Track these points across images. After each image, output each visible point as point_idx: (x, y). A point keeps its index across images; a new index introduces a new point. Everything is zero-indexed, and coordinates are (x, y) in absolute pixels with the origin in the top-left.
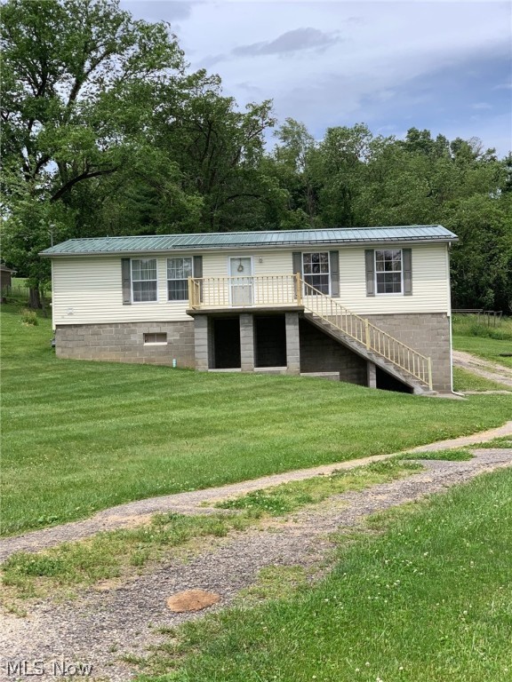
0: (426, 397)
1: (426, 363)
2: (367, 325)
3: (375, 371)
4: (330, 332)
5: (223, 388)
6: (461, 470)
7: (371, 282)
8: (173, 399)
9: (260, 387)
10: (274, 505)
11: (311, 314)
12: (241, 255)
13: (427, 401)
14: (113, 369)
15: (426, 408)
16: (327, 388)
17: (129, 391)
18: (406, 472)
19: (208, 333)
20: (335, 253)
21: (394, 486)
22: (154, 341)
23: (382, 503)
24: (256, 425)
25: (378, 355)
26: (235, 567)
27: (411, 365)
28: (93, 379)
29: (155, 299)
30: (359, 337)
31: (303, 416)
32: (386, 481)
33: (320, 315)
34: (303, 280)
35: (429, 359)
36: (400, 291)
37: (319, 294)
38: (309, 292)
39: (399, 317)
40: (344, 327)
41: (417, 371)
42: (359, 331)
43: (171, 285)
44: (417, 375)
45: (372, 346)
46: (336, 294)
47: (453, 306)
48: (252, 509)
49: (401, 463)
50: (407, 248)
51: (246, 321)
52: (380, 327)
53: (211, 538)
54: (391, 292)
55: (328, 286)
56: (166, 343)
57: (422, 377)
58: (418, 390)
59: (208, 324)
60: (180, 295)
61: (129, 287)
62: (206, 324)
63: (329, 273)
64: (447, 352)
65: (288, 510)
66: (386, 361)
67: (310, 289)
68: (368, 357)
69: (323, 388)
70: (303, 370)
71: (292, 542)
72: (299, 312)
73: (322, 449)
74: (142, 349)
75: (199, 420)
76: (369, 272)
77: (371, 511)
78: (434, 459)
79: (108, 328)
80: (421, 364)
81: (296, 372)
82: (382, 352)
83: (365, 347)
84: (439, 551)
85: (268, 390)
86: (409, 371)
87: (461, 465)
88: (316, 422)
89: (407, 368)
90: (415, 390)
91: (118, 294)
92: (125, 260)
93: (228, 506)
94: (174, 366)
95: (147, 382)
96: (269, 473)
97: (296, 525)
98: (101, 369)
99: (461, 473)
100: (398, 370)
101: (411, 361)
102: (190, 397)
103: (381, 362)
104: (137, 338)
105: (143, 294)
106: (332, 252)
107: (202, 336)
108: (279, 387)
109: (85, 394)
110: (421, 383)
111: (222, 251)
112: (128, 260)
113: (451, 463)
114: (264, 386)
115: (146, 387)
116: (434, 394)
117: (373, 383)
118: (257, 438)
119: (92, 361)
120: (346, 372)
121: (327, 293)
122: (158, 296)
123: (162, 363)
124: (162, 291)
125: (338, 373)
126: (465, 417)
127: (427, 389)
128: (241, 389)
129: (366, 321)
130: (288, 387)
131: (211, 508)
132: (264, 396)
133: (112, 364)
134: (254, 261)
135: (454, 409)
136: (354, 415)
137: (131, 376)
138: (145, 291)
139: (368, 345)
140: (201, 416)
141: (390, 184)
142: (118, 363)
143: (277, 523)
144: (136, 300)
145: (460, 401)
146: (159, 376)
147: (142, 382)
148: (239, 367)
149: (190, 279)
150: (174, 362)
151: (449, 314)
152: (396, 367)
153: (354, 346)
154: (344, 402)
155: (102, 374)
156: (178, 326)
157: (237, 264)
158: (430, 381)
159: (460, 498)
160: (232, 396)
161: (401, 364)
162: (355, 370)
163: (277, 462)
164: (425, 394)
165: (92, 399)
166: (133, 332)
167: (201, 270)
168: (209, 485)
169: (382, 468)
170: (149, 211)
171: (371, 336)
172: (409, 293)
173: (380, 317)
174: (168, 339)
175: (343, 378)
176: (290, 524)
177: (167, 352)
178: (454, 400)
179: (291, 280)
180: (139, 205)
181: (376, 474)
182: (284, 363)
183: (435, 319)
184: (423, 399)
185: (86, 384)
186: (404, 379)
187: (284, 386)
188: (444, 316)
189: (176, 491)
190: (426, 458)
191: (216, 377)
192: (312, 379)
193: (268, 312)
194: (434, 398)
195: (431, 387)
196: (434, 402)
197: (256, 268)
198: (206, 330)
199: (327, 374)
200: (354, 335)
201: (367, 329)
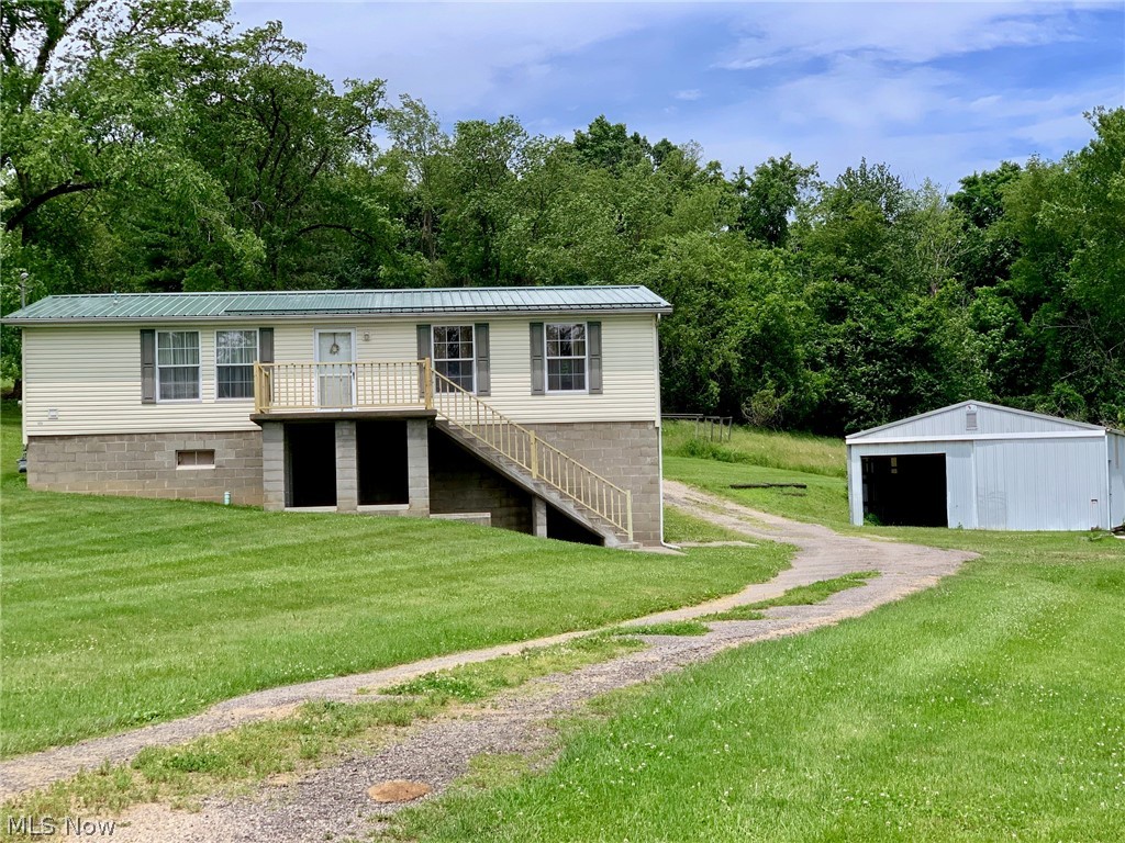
0: (626, 551)
1: (624, 499)
2: (533, 441)
3: (545, 511)
4: (476, 450)
5: (318, 538)
6: (696, 646)
7: (538, 372)
8: (243, 554)
9: (374, 535)
10: (462, 689)
11: (446, 422)
12: (334, 327)
13: (628, 557)
14: (131, 509)
15: (628, 566)
16: (475, 538)
17: (169, 542)
18: (622, 650)
19: (285, 450)
20: (483, 327)
21: (609, 666)
22: (194, 464)
23: (600, 685)
24: (386, 591)
25: (549, 487)
26: (436, 757)
27: (601, 502)
28: (103, 523)
29: (196, 395)
30: (520, 458)
31: (452, 578)
32: (599, 660)
33: (459, 423)
34: (433, 368)
35: (628, 493)
36: (584, 388)
37: (458, 391)
38: (442, 387)
39: (583, 427)
40: (498, 443)
41: (609, 511)
42: (520, 449)
43: (223, 372)
44: (610, 517)
45: (541, 472)
46: (485, 391)
47: (663, 410)
48: (434, 695)
49: (615, 638)
50: (594, 321)
51: (346, 432)
52: (552, 443)
53: (392, 728)
54: (570, 388)
55: (471, 379)
56: (213, 467)
57: (616, 520)
58: (611, 541)
59: (285, 435)
60: (238, 389)
61: (153, 376)
62: (282, 438)
63: (474, 358)
64: (655, 482)
65: (480, 695)
66: (563, 496)
67: (444, 382)
68: (535, 490)
69: (470, 537)
70: (434, 509)
71: (499, 729)
72: (428, 418)
73: (492, 624)
74: (173, 477)
75: (299, 585)
76: (536, 356)
77: (591, 694)
78: (657, 633)
79: (117, 441)
80: (616, 501)
81: (423, 512)
82: (556, 481)
83: (530, 474)
84: (685, 734)
85: (387, 540)
86: (597, 512)
87: (695, 641)
88: (472, 587)
89: (594, 507)
90: (606, 542)
91: (135, 387)
92: (146, 332)
93: (400, 691)
94: (227, 502)
95: (194, 528)
96: (429, 655)
97: (497, 712)
98: (111, 508)
99: (696, 650)
100: (581, 510)
101: (601, 496)
102: (271, 550)
103: (554, 498)
104: (166, 457)
105: (176, 387)
106: (478, 326)
107: (275, 456)
108: (403, 535)
109: (101, 548)
110: (616, 530)
111: (304, 320)
112: (152, 331)
113: (681, 638)
114: (381, 534)
115: (194, 533)
116: (636, 547)
117: (542, 528)
118: (393, 610)
119: (90, 496)
120: (499, 512)
121: (469, 388)
122: (201, 392)
123: (206, 498)
124: (208, 384)
125: (488, 515)
126: (686, 579)
127: (624, 539)
128: (346, 539)
129: (532, 433)
130: (417, 535)
131: (374, 694)
132: (382, 549)
133: (124, 499)
134: (356, 337)
135: (670, 568)
136: (524, 577)
137: (166, 519)
138: (181, 382)
139: (534, 471)
140: (300, 579)
141: (556, 211)
142: (133, 498)
143: (472, 709)
144: (164, 396)
145: (676, 557)
146: (211, 519)
147: (187, 528)
148: (334, 503)
149: (256, 364)
150: (227, 497)
151: (658, 424)
152: (577, 505)
153: (512, 472)
154: (507, 559)
155: (115, 517)
156: (234, 439)
157: (329, 342)
158: (630, 527)
159: (703, 677)
160: (334, 549)
161: (586, 500)
162: (514, 510)
163: (436, 641)
164: (622, 546)
165: (115, 555)
166: (160, 448)
167: (272, 349)
168: (350, 671)
169: (592, 645)
170: (163, 245)
171: (540, 457)
172: (597, 390)
173: (552, 428)
174: (216, 459)
175: (495, 522)
176: (488, 710)
177: (214, 480)
178: (667, 556)
179: (416, 368)
180: (146, 235)
181: (583, 653)
182: (404, 499)
183: (636, 430)
184: (620, 555)
185: (94, 532)
186: (589, 524)
187: (411, 535)
188: (651, 427)
189: (311, 678)
190: (645, 632)
191: (302, 519)
192: (453, 523)
193: (379, 418)
194: (637, 553)
195: (631, 537)
196: (638, 558)
197: (357, 347)
198: (281, 446)
199: (471, 515)
200: (513, 455)
201: (532, 447)
